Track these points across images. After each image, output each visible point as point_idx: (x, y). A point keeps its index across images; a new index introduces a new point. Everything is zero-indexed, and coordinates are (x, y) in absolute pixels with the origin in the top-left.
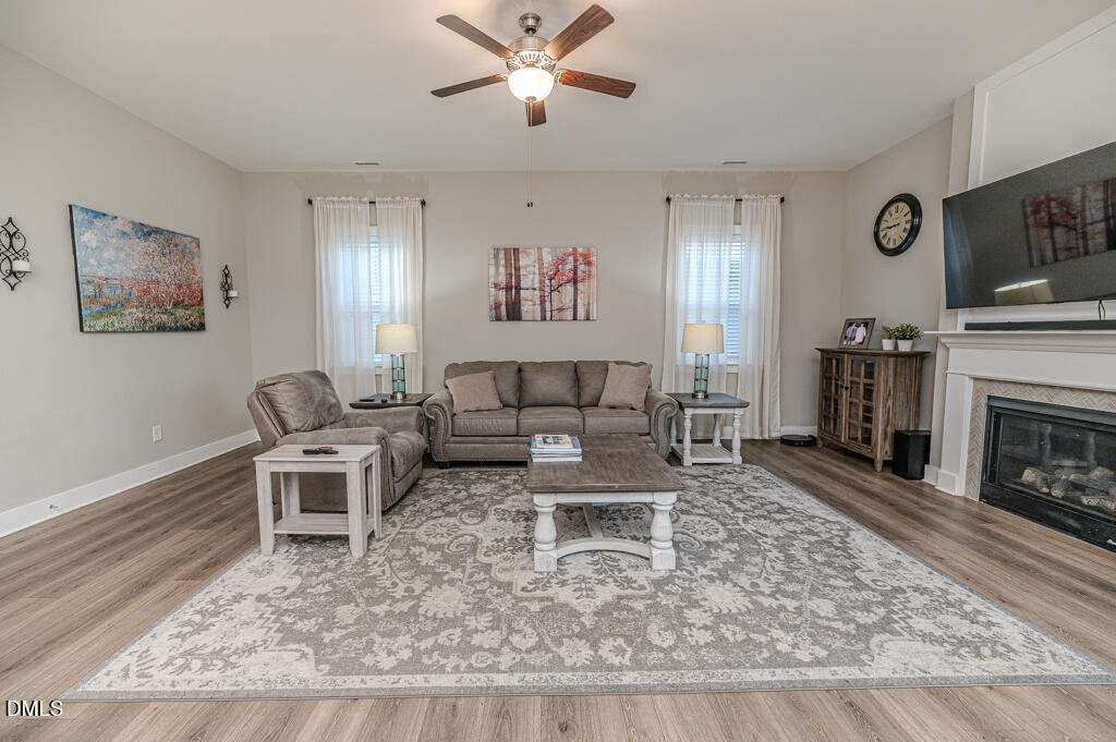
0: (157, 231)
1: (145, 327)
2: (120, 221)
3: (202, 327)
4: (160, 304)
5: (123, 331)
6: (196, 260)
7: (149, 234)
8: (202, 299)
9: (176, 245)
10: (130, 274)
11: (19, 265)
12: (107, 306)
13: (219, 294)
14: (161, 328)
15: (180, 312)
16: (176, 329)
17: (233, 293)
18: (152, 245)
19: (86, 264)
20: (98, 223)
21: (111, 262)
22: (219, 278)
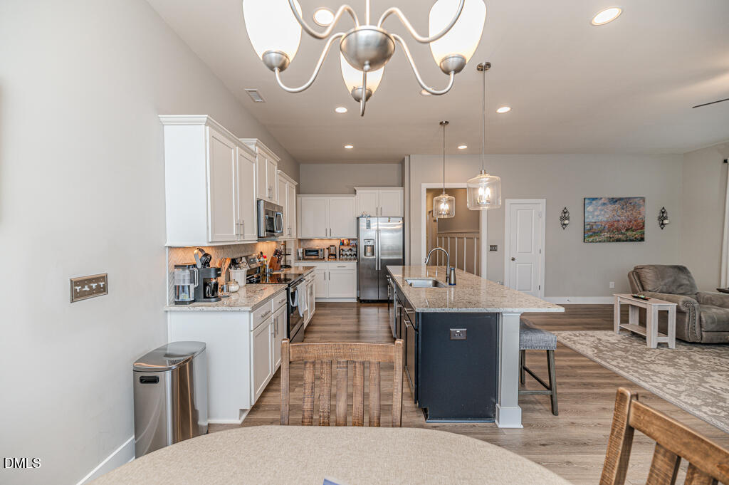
0: (620, 199)
1: (609, 240)
2: (603, 199)
3: (642, 239)
4: (618, 230)
5: (600, 242)
6: (642, 208)
7: (616, 201)
8: (644, 226)
9: (631, 203)
10: (605, 220)
11: (566, 222)
12: (594, 233)
13: (657, 223)
14: (618, 240)
15: (629, 233)
16: (626, 241)
17: (665, 222)
18: (617, 206)
19: (588, 218)
20: (594, 202)
21: (597, 216)
22: (657, 214)
